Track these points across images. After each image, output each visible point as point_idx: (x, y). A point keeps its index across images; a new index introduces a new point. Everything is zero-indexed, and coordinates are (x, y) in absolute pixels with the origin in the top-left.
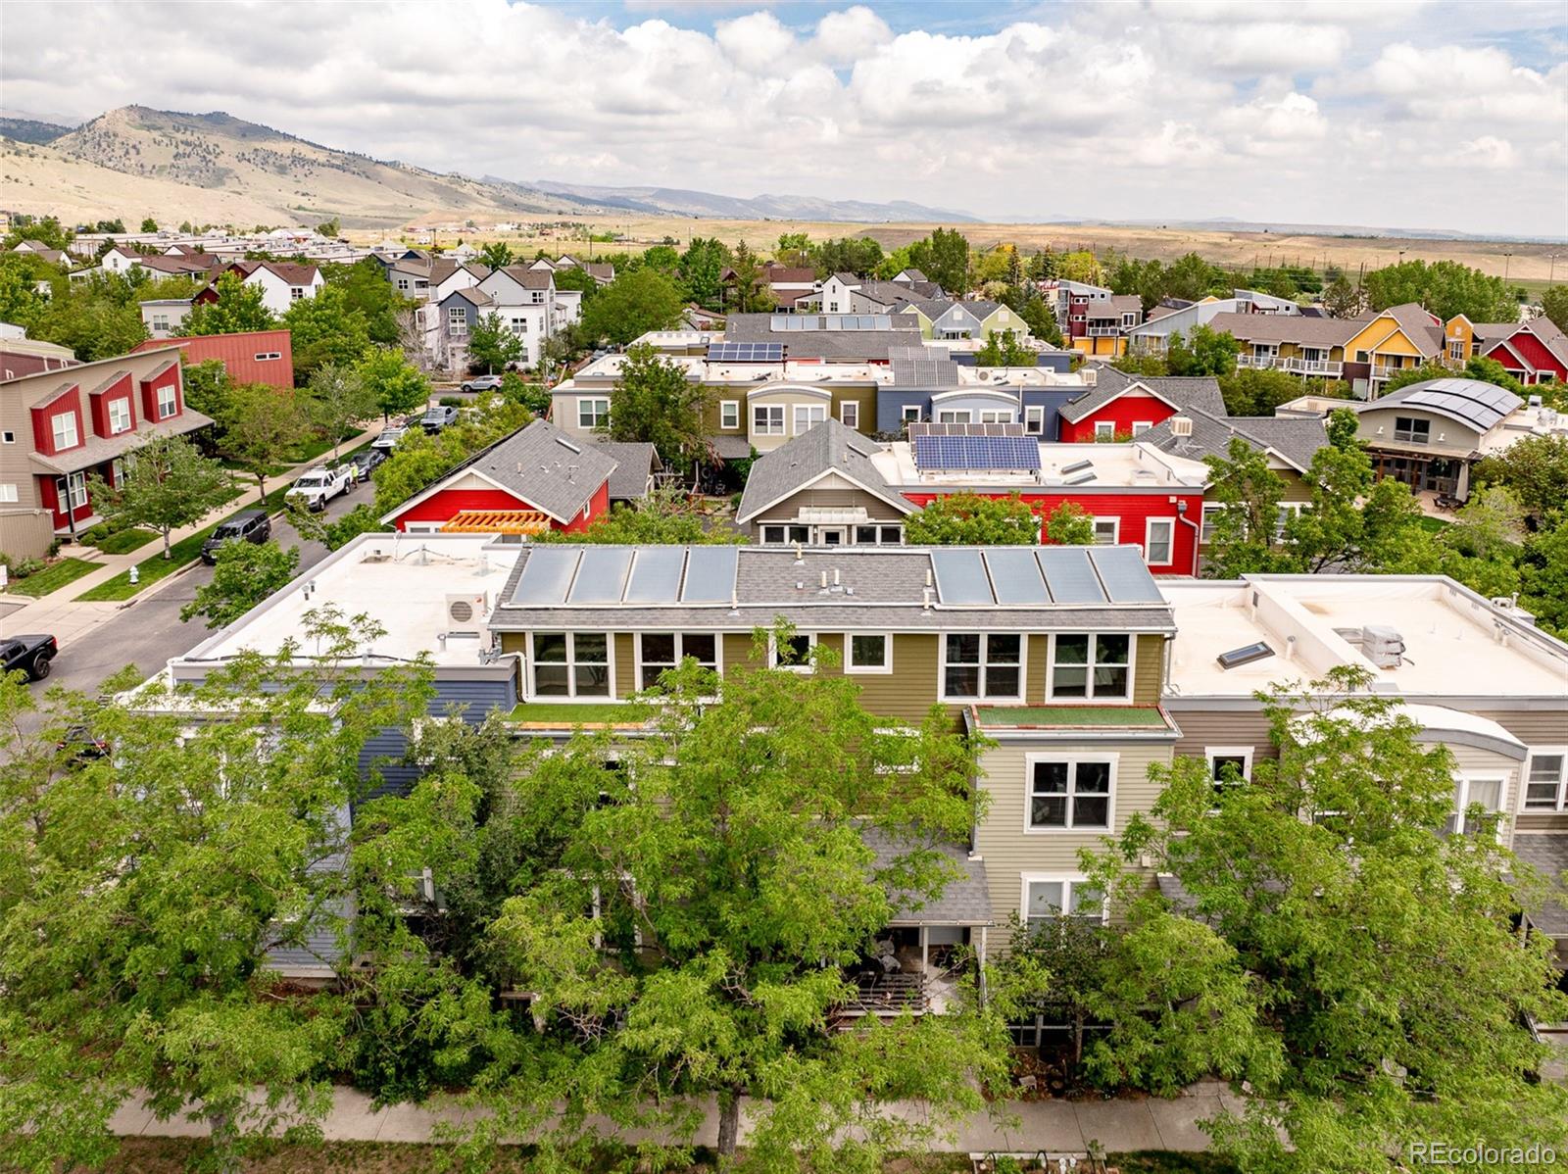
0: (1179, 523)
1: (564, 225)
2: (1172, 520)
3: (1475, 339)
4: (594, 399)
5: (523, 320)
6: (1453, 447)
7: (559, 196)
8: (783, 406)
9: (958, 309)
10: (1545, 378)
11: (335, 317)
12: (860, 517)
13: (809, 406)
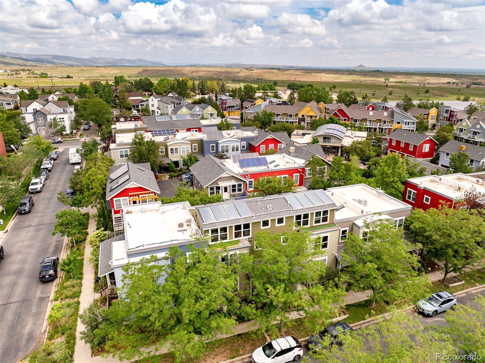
0: (300, 175)
1: (23, 70)
2: (299, 174)
3: (325, 108)
4: (124, 150)
5: (63, 118)
6: (336, 143)
7: (16, 58)
8: (178, 147)
9: (197, 107)
10: (345, 120)
11: (4, 124)
12: (234, 182)
13: (185, 147)
